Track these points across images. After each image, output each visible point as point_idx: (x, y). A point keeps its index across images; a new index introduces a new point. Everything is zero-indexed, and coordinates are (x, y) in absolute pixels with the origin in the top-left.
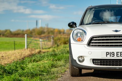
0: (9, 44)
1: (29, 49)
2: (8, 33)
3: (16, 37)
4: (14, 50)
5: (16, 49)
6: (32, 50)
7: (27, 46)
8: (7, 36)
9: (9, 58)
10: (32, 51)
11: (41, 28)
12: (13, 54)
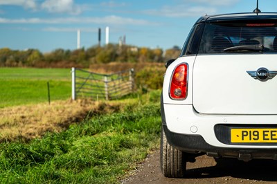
0: (36, 85)
1: (79, 101)
2: (34, 59)
3: (53, 67)
4: (48, 103)
5: (53, 100)
6: (86, 102)
7: (76, 92)
8: (33, 66)
9: (36, 121)
10: (86, 105)
11: (110, 45)
12: (46, 113)
